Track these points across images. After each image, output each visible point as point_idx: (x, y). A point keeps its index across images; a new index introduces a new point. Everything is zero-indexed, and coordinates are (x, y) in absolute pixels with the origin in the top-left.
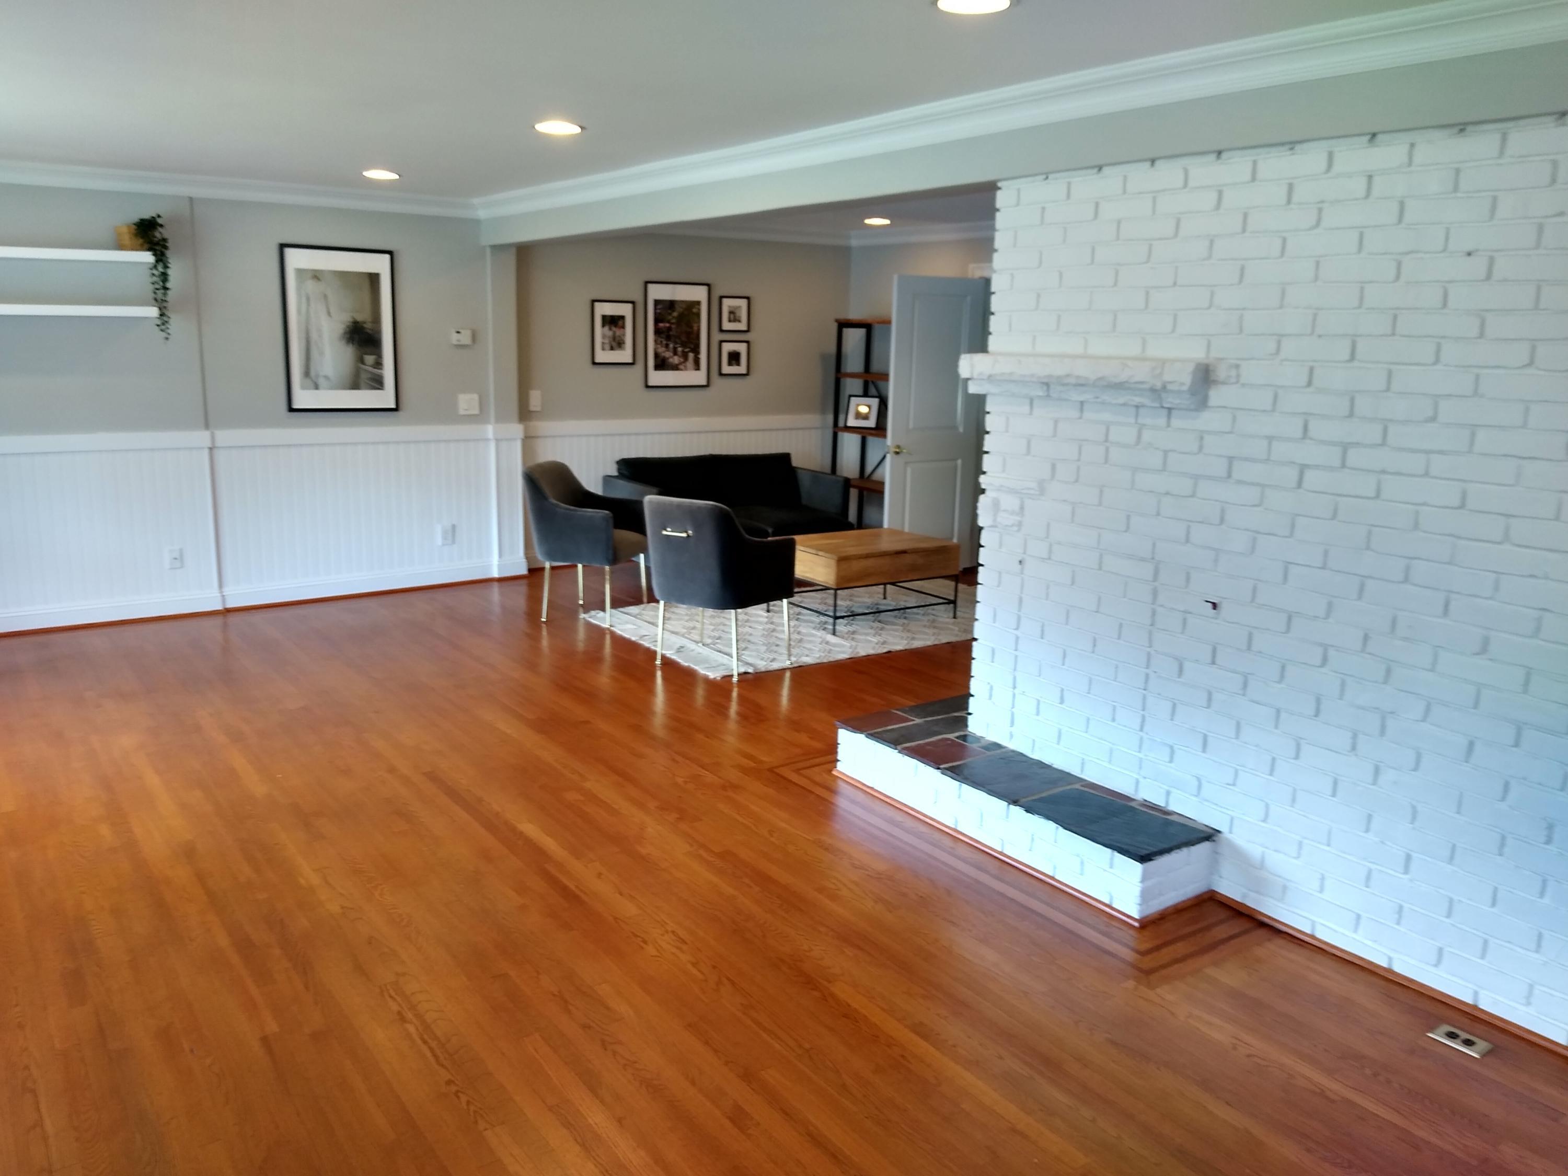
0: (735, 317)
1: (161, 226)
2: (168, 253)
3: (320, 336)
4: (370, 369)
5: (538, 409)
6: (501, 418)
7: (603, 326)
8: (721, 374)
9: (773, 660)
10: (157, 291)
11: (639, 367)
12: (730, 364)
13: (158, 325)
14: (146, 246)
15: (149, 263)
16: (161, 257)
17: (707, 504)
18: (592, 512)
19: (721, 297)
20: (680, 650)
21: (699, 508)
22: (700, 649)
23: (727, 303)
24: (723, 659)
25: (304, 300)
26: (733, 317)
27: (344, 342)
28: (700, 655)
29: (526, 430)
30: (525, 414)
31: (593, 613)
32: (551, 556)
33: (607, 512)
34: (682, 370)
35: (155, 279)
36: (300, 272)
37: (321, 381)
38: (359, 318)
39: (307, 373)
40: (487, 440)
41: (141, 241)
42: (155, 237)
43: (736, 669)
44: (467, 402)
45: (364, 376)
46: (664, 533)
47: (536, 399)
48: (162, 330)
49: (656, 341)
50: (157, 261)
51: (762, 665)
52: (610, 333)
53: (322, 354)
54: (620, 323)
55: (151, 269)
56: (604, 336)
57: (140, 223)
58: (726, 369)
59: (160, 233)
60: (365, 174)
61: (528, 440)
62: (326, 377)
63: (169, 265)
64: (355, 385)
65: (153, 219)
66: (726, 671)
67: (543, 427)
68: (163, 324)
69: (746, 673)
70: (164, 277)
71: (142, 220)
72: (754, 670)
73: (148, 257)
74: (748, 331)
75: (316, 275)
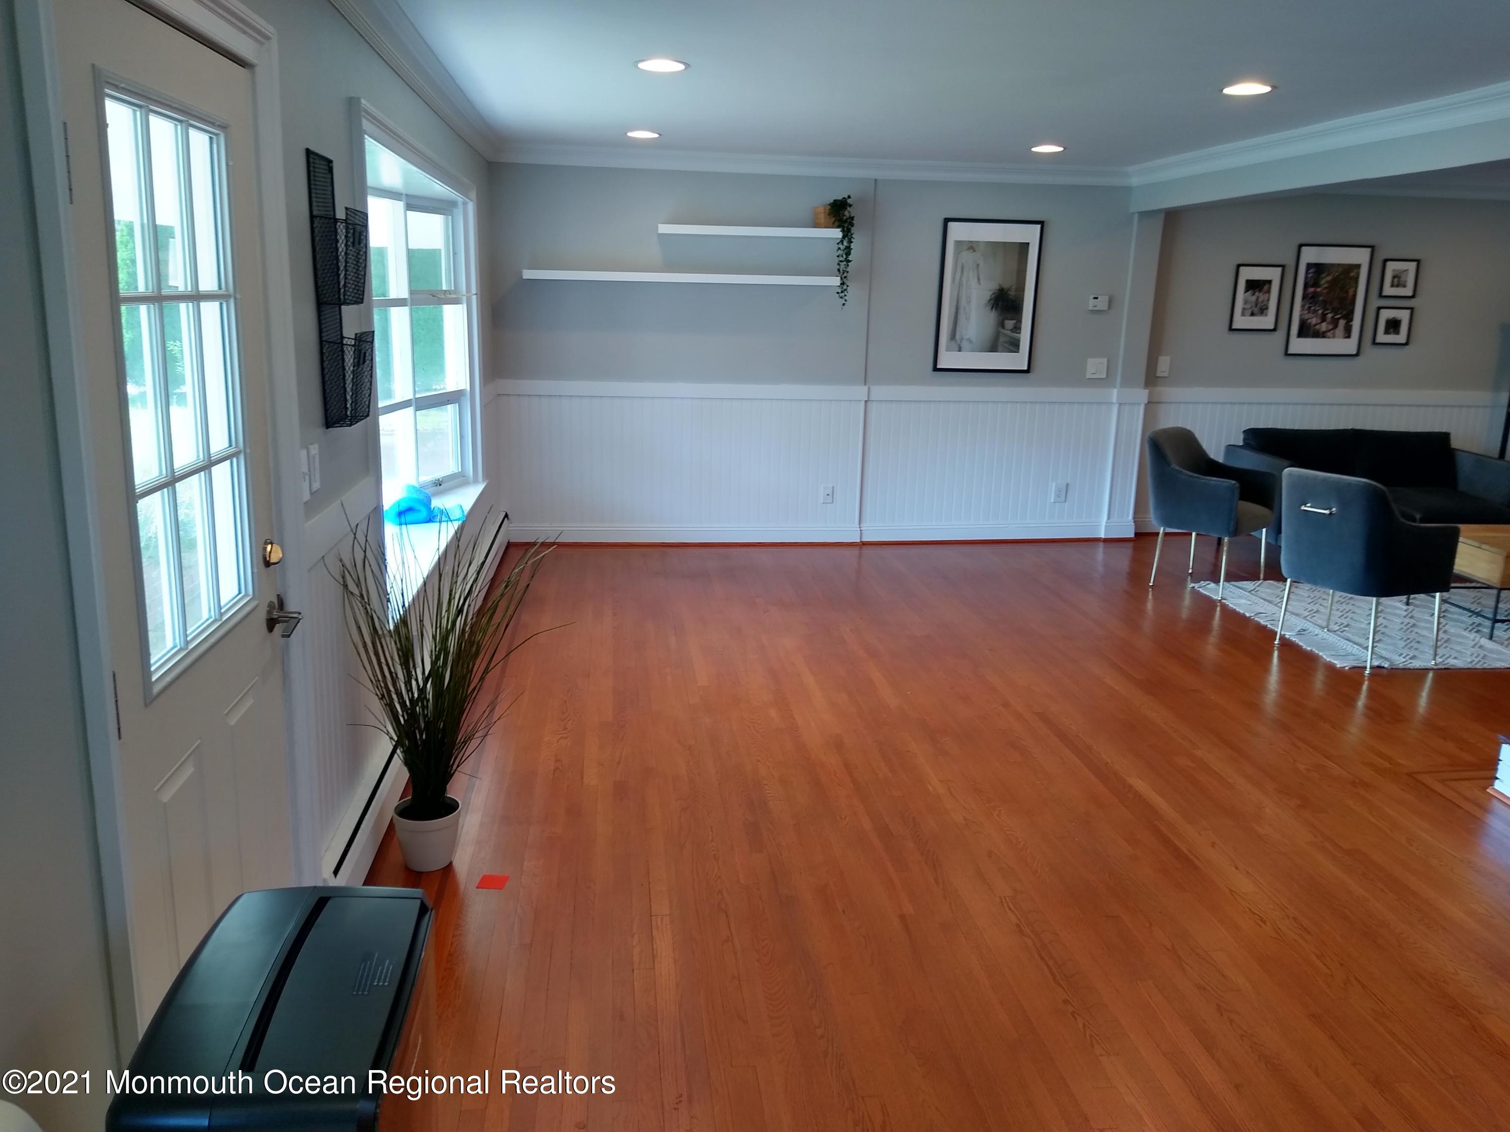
0: (1399, 281)
1: (850, 206)
2: (853, 230)
3: (969, 302)
4: (1009, 333)
5: (1166, 374)
6: (1127, 382)
7: (1247, 291)
8: (1374, 343)
9: (1413, 657)
10: (840, 263)
11: (1281, 334)
12: (1387, 332)
13: (838, 293)
14: (837, 224)
15: (838, 238)
16: (847, 234)
17: (1359, 481)
18: (1215, 481)
19: (1386, 261)
20: (1302, 632)
21: (1350, 484)
22: (1324, 634)
23: (1391, 267)
24: (1355, 649)
25: (959, 269)
26: (1398, 281)
27: (989, 308)
28: (1325, 641)
29: (1150, 395)
30: (1151, 379)
31: (1203, 583)
32: (1166, 522)
33: (1234, 482)
34: (1329, 338)
35: (840, 252)
36: (958, 243)
37: (965, 344)
38: (1006, 286)
39: (953, 336)
40: (1112, 403)
41: (833, 219)
42: (844, 216)
43: (1369, 661)
44: (1095, 367)
45: (1002, 339)
46: (1303, 508)
47: (1164, 365)
48: (841, 298)
49: (1303, 306)
50: (844, 237)
51: (1400, 661)
52: (1254, 298)
53: (968, 319)
54: (1266, 287)
55: (838, 244)
56: (1246, 302)
57: (833, 203)
58: (1382, 337)
59: (849, 212)
60: (1034, 149)
61: (1151, 405)
62: (969, 340)
63: (853, 240)
64: (993, 348)
65: (844, 200)
66: (1357, 662)
67: (1169, 393)
68: (842, 292)
69: (1379, 667)
70: (848, 251)
71: (835, 201)
72: (1390, 665)
73: (837, 233)
74: (1413, 297)
75: (972, 246)
